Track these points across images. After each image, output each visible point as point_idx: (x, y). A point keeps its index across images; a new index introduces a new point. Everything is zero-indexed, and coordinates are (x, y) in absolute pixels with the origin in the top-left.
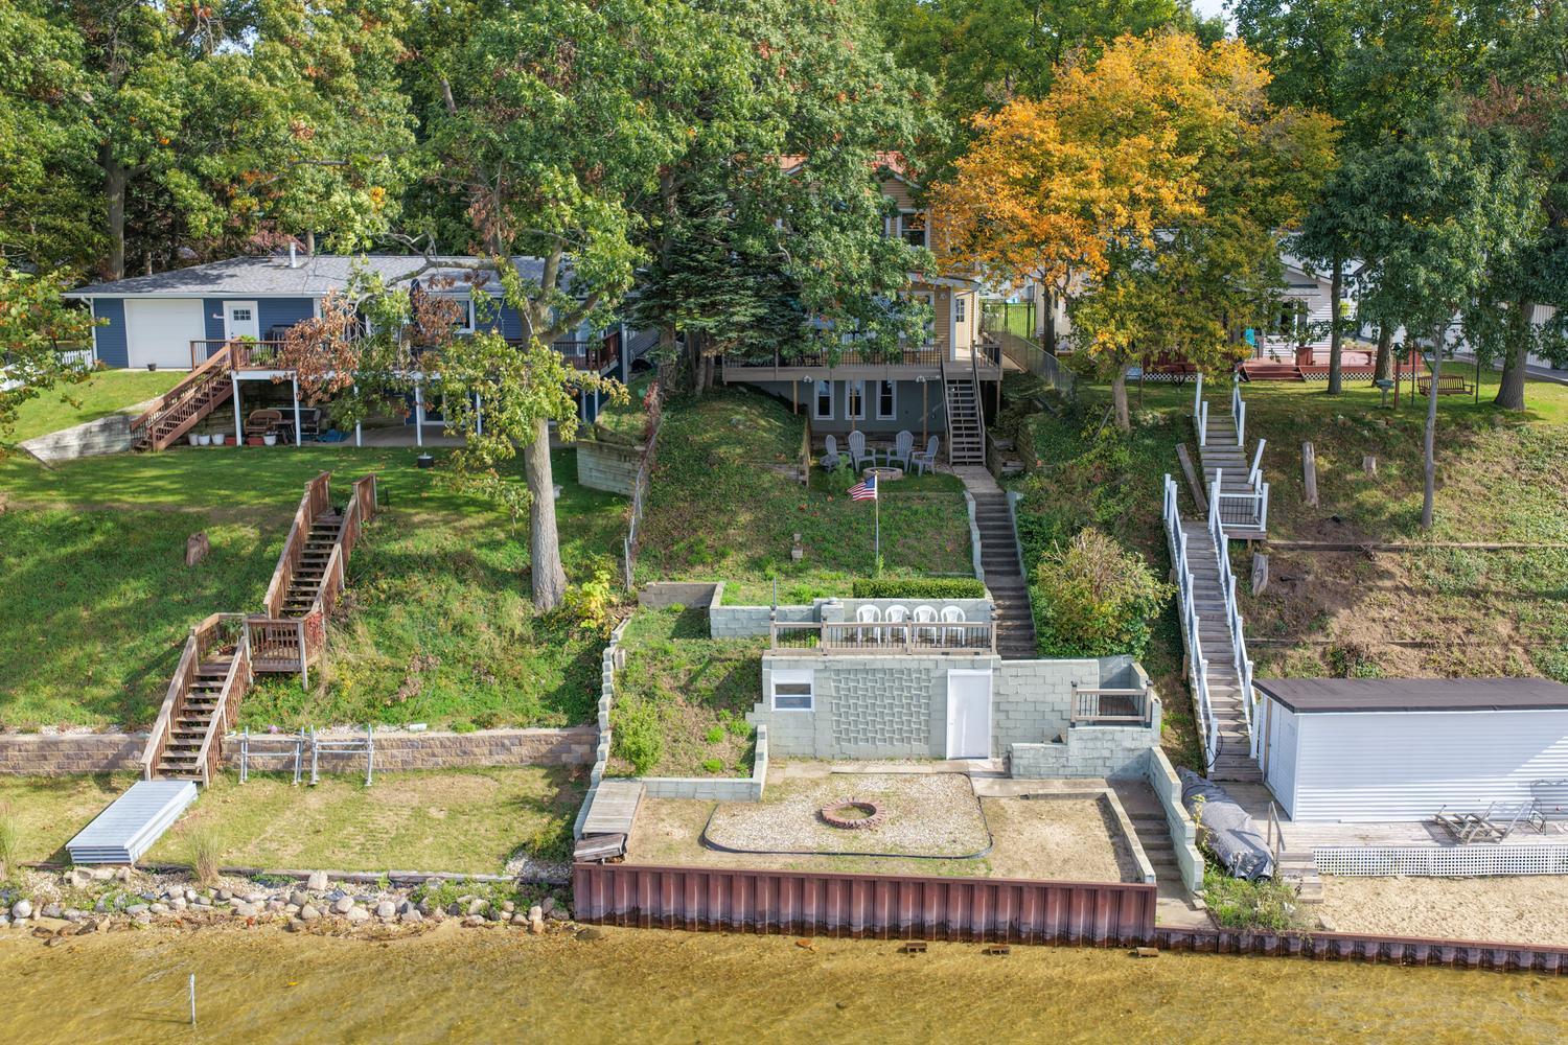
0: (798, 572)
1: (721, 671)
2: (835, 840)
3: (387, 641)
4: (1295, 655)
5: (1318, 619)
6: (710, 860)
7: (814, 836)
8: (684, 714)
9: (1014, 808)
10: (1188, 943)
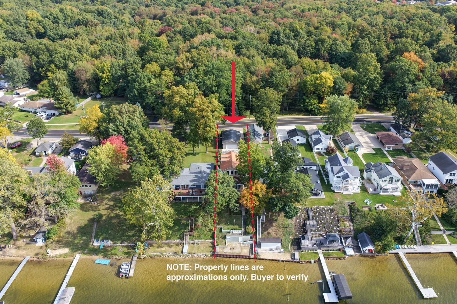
0: (228, 225)
1: (223, 236)
2: (231, 251)
3: (198, 232)
4: (265, 233)
5: (267, 229)
6: (224, 253)
7: (230, 251)
8: (221, 239)
9: (243, 248)
10: (252, 259)
